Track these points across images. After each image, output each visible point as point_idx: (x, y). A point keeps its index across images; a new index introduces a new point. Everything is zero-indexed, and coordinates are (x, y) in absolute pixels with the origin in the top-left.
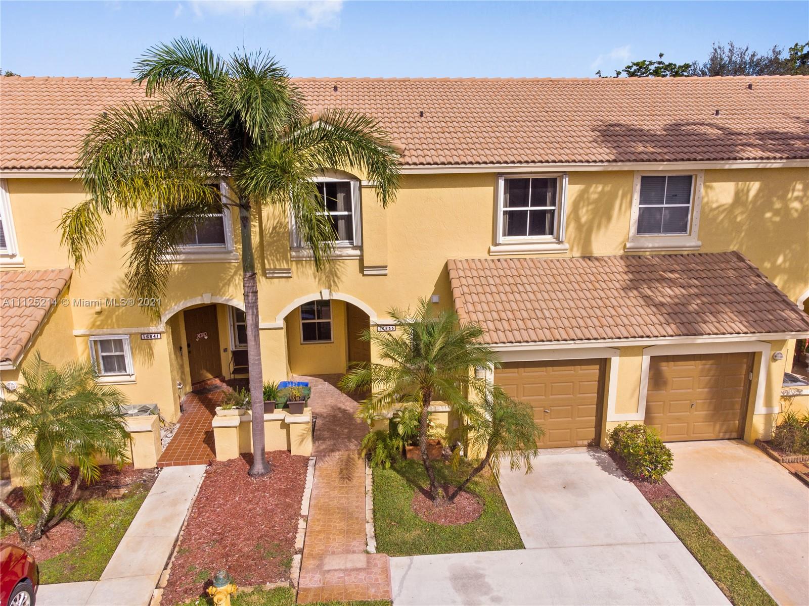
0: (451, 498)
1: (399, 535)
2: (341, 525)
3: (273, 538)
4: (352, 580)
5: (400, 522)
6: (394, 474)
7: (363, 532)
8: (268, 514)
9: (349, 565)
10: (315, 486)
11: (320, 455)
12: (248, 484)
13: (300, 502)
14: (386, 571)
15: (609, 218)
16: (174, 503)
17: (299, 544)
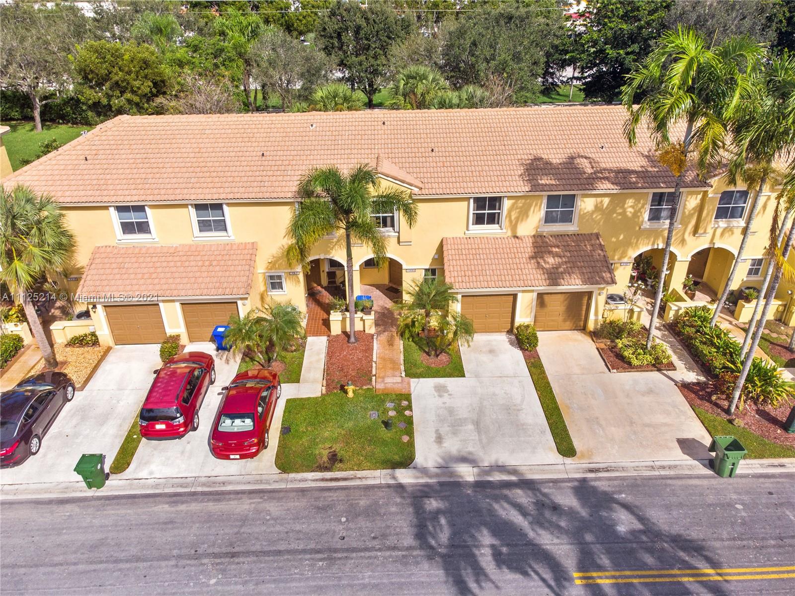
0: (437, 356)
1: (414, 370)
2: (391, 366)
3: (363, 370)
4: (396, 386)
5: (415, 365)
6: (413, 344)
7: (399, 369)
8: (360, 360)
9: (395, 381)
10: (378, 348)
11: (379, 333)
12: (348, 347)
13: (372, 355)
14: (409, 384)
15: (527, 217)
16: (318, 354)
17: (374, 373)
